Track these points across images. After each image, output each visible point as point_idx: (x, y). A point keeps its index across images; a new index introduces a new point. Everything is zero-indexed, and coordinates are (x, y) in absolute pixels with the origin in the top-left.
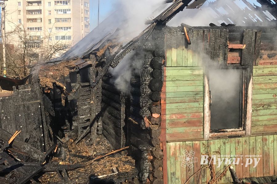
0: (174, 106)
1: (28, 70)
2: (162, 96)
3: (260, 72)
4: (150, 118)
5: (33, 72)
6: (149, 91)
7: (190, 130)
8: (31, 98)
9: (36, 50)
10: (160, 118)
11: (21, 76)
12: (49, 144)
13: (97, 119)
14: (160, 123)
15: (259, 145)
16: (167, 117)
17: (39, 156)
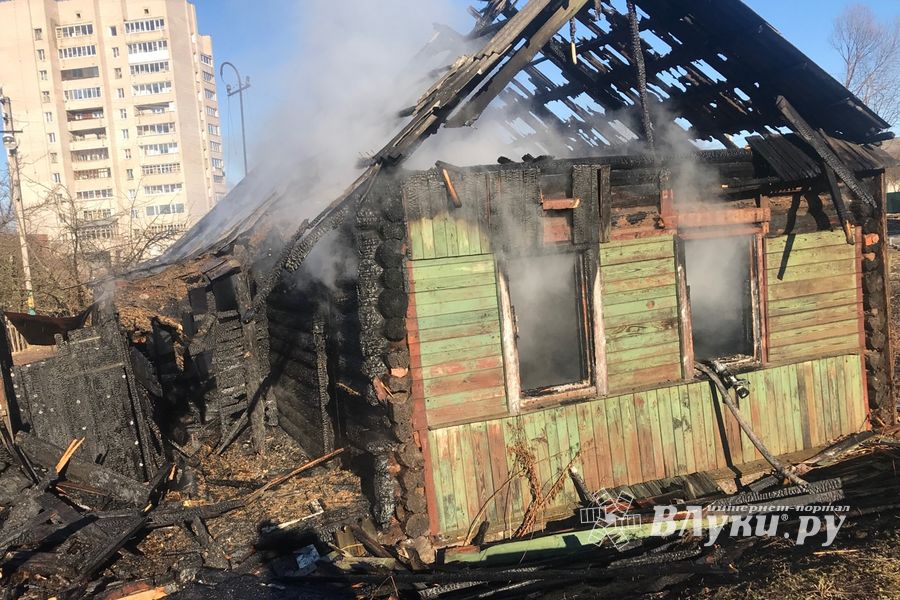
0: (437, 346)
1: (89, 293)
2: (409, 326)
3: (614, 255)
4: (386, 379)
5: (102, 298)
6: (378, 319)
7: (478, 396)
8: (103, 360)
9: (104, 244)
10: (409, 376)
11: (73, 309)
12: (153, 462)
13: (262, 392)
14: (410, 388)
15: (628, 415)
16: (425, 373)
17: (133, 492)
